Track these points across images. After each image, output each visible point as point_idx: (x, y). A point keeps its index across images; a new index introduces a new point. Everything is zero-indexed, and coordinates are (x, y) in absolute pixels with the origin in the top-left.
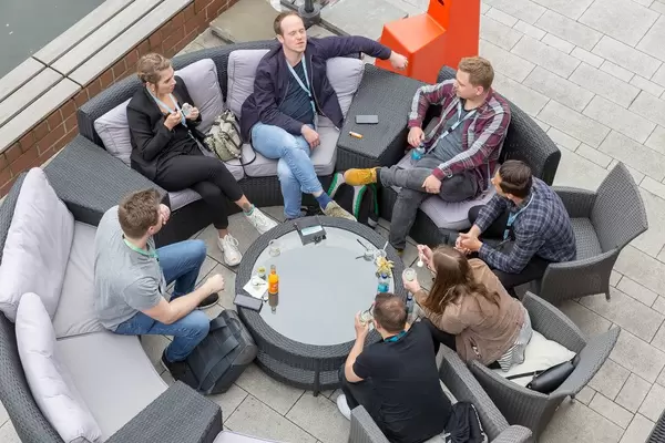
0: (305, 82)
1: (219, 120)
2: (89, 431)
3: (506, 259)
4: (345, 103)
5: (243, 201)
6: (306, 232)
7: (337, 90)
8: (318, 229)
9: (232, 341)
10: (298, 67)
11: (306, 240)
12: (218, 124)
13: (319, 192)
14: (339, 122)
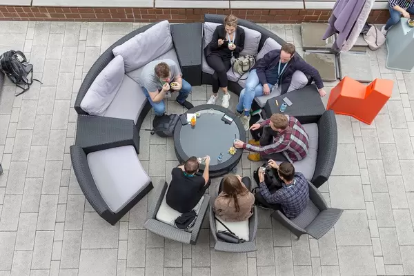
0: (281, 71)
1: (247, 56)
2: (92, 109)
3: (267, 195)
4: (291, 89)
5: (226, 89)
6: (226, 117)
7: (292, 83)
8: (231, 119)
9: (167, 125)
10: (283, 65)
11: (223, 119)
12: (245, 58)
13: (247, 109)
14: (284, 92)
